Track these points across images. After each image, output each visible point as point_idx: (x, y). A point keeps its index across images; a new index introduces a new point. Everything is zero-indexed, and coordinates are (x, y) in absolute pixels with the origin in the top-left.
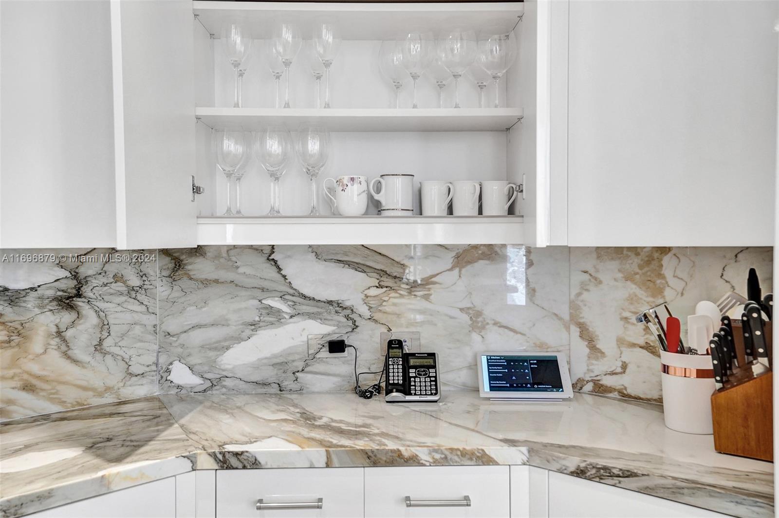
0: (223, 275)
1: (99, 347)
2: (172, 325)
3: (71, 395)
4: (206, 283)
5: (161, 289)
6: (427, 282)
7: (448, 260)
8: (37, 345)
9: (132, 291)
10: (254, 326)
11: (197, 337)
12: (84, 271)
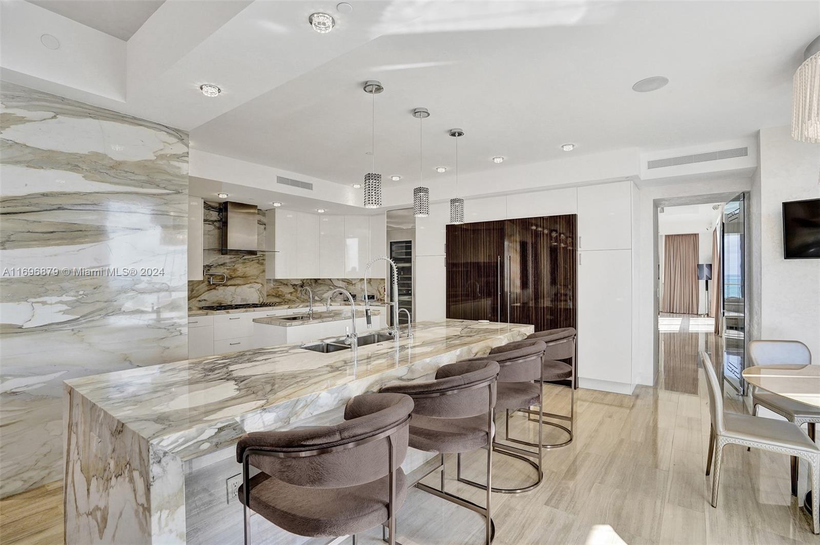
0: (323, 283)
1: (305, 293)
2: (315, 290)
3: (302, 300)
4: (321, 284)
5: (314, 285)
6: (355, 284)
7: (359, 280)
8: (298, 292)
9: (310, 285)
10: (328, 291)
11: (319, 293)
12: (304, 282)
